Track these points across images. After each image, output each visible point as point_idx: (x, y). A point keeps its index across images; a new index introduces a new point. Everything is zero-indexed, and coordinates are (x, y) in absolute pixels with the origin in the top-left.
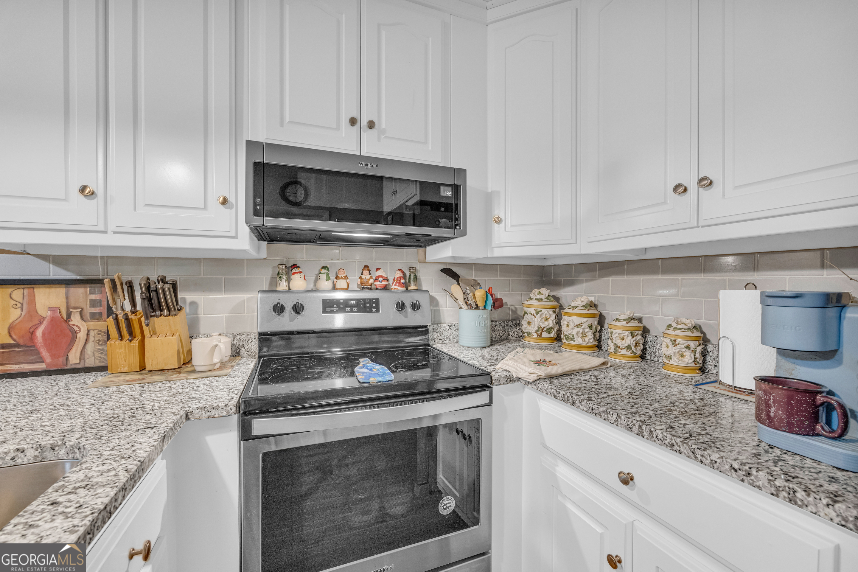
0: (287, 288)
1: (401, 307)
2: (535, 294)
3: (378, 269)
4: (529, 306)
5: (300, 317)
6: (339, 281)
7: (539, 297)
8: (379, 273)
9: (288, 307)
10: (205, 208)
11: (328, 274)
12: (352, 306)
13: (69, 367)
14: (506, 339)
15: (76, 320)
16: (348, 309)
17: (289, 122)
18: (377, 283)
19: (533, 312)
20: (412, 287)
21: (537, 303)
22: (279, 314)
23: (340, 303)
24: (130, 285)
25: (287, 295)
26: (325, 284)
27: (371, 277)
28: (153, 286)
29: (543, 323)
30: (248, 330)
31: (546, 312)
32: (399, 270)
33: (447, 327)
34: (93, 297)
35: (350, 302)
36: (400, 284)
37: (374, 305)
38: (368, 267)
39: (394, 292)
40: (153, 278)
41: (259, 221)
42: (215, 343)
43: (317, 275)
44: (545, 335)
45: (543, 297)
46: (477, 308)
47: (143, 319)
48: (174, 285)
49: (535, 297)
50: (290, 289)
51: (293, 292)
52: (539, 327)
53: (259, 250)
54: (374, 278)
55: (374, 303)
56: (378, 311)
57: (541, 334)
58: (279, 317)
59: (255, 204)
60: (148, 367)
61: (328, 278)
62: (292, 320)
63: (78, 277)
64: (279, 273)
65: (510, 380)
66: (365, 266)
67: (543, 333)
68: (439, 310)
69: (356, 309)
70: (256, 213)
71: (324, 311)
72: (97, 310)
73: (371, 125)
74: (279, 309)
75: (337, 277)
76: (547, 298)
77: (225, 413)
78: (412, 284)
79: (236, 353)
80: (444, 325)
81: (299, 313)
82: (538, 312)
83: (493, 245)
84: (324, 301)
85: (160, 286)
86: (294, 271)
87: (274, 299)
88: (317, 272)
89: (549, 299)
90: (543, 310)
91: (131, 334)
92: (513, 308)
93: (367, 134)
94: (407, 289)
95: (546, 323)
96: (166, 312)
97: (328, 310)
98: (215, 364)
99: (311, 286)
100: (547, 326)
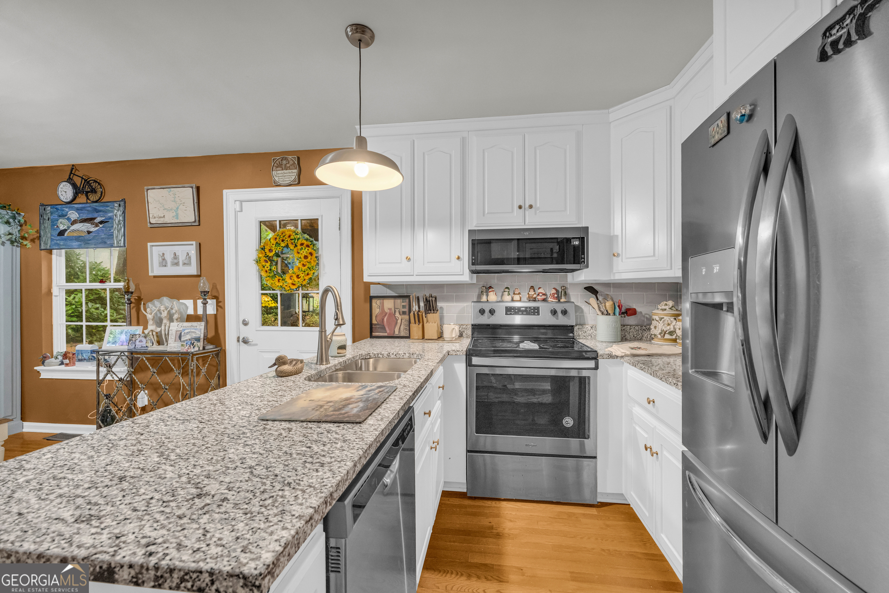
0: (486, 300)
1: (554, 312)
2: (662, 306)
3: (539, 288)
4: (656, 314)
5: (493, 316)
6: (515, 296)
7: (664, 307)
8: (540, 290)
9: (487, 311)
10: (450, 262)
11: (509, 292)
12: (522, 311)
13: (395, 335)
14: (640, 340)
15: (397, 315)
16: (520, 313)
17: (487, 213)
18: (539, 297)
19: (658, 319)
20: (563, 300)
21: (661, 312)
22: (482, 314)
23: (516, 309)
24: (418, 299)
25: (486, 304)
26: (507, 298)
27: (535, 293)
28: (428, 299)
29: (665, 327)
30: (466, 323)
31: (668, 319)
32: (554, 288)
33: (590, 328)
34: (403, 304)
35: (522, 309)
36: (554, 298)
37: (536, 311)
38: (533, 287)
39: (550, 303)
40: (428, 295)
41: (474, 268)
42: (453, 327)
43: (503, 292)
44: (667, 336)
45: (667, 307)
46: (608, 314)
47: (424, 314)
48: (436, 298)
49: (661, 308)
50: (488, 301)
51: (490, 302)
52: (662, 331)
53: (471, 278)
54: (537, 294)
55: (536, 309)
56: (539, 314)
57: (664, 336)
58: (482, 316)
59: (472, 260)
60: (426, 338)
61: (509, 294)
62: (489, 318)
63: (397, 295)
64: (482, 292)
65: (611, 356)
66: (531, 287)
67: (665, 335)
68: (584, 316)
69: (525, 313)
70: (473, 264)
71: (506, 314)
72: (404, 310)
73: (531, 207)
74: (482, 312)
75: (514, 294)
76: (670, 309)
77: (461, 354)
78: (563, 297)
79: (461, 335)
80: (587, 326)
81: (492, 314)
82: (661, 319)
83: (614, 272)
84: (506, 308)
85: (431, 299)
86: (490, 290)
87: (480, 306)
88: (503, 291)
89: (672, 309)
90: (665, 317)
91: (419, 321)
92: (647, 316)
93: (529, 212)
94: (559, 301)
95: (668, 327)
96: (432, 312)
97: (509, 313)
98: (453, 338)
99: (499, 299)
100: (668, 330)
